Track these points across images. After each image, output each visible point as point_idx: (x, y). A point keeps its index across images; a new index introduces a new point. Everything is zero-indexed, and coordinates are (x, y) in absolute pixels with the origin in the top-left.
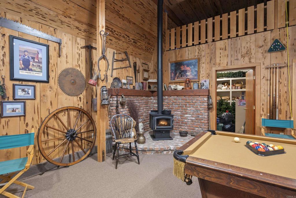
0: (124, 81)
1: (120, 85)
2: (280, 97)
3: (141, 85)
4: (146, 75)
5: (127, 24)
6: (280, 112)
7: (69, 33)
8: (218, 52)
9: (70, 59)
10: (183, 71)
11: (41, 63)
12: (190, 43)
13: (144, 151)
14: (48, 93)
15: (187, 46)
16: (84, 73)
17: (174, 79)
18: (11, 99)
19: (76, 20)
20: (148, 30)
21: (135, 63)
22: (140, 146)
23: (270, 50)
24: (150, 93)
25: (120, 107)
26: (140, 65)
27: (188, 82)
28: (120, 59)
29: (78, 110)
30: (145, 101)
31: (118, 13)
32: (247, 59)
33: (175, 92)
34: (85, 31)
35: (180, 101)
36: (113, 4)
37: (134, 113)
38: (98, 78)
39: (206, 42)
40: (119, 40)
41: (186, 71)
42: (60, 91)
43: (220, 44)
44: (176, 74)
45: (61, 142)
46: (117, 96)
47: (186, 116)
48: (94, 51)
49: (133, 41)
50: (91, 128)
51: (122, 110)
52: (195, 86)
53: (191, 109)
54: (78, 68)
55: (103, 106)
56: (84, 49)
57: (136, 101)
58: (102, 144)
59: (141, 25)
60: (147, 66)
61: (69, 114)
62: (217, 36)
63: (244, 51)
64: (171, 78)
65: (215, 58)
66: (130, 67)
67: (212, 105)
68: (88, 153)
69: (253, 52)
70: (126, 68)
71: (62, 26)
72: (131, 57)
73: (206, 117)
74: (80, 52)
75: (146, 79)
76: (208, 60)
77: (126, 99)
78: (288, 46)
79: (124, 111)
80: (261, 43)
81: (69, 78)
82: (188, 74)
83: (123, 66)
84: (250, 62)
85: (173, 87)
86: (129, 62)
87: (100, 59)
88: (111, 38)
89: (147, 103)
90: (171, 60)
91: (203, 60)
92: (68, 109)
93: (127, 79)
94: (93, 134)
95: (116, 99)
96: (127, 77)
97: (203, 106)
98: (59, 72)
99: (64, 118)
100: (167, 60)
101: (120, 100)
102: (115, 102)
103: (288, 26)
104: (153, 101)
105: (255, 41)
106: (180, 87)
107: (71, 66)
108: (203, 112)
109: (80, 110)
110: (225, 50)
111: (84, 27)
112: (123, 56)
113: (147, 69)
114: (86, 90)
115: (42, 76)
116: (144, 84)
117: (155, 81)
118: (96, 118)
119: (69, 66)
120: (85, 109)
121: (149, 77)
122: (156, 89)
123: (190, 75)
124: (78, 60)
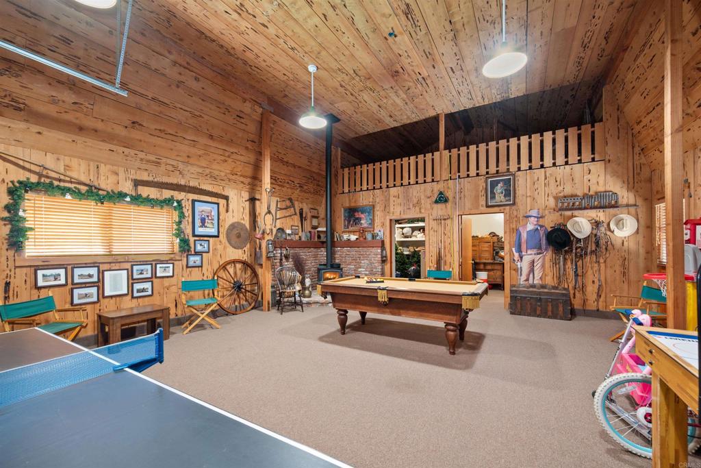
0: (289, 231)
1: (284, 236)
2: (445, 248)
3: (309, 234)
4: (315, 222)
5: (292, 169)
6: (445, 264)
7: (234, 188)
8: (392, 199)
9: (235, 214)
10: (357, 219)
11: (213, 220)
12: (365, 187)
13: (309, 303)
14: (219, 247)
15: (361, 190)
16: (248, 226)
17: (348, 228)
18: (193, 253)
19: (241, 176)
20: (317, 171)
21: (302, 209)
22: (305, 300)
23: (436, 202)
24: (320, 244)
25: (284, 260)
26: (308, 211)
27: (362, 232)
28: (284, 207)
29: (242, 263)
30: (313, 253)
31: (282, 161)
32: (417, 209)
33: (349, 244)
34: (249, 184)
35: (354, 253)
36: (277, 153)
37: (299, 266)
38: (264, 233)
39: (381, 188)
40: (283, 187)
41: (359, 219)
42: (228, 244)
43: (393, 191)
44: (349, 222)
45: (228, 293)
46: (281, 248)
47: (360, 270)
48: (257, 202)
49: (298, 185)
50: (254, 281)
51: (286, 263)
52: (369, 237)
53: (365, 262)
54: (242, 222)
55: (268, 258)
56: (248, 202)
57: (302, 254)
58: (268, 296)
59: (308, 168)
60: (316, 211)
61: (235, 266)
62: (391, 183)
63: (415, 200)
64: (345, 226)
65: (389, 206)
66: (296, 214)
67: (386, 257)
68: (253, 305)
69: (423, 202)
70: (291, 216)
71: (230, 183)
72: (296, 204)
73: (380, 270)
74: (244, 205)
75: (315, 228)
76: (382, 208)
77: (291, 251)
78: (451, 198)
79: (289, 264)
80: (429, 193)
81: (235, 232)
82: (362, 222)
83: (287, 215)
84: (420, 212)
85: (345, 237)
86: (295, 209)
87: (266, 214)
88: (274, 186)
89: (316, 256)
90: (344, 205)
91: (377, 208)
92: (234, 262)
93: (292, 229)
94: (256, 288)
95: (279, 252)
96: (292, 226)
97: (377, 259)
98: (227, 227)
99: (231, 269)
100: (340, 205)
101: (285, 252)
102: (279, 255)
103: (451, 179)
104: (323, 252)
105: (425, 191)
106: (353, 237)
107: (236, 221)
108: (376, 265)
109: (244, 263)
110: (399, 198)
111: (248, 181)
112: (288, 203)
113: (316, 215)
114: (250, 242)
115: (213, 231)
116: (313, 234)
117: (324, 229)
118: (259, 271)
119: (235, 220)
120: (249, 262)
121: (319, 224)
122: (325, 240)
123: (364, 223)
124: (243, 213)
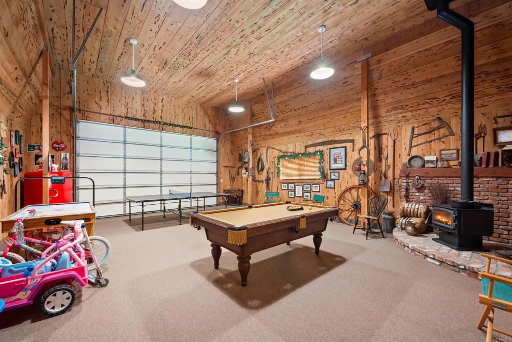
0: (430, 158)
11: (341, 158)
14: (346, 176)
18: (329, 180)
25: (413, 190)
28: (426, 131)
31: (403, 87)
42: (353, 174)
46: (407, 177)
48: (383, 137)
51: (418, 194)
56: (373, 139)
66: (451, 134)
70: (439, 139)
71: (354, 130)
77: (427, 181)
86: (448, 129)
93: (441, 154)
95: (405, 181)
96: (441, 151)
98: (352, 162)
102: (405, 184)
114: (375, 172)
115: (342, 166)
